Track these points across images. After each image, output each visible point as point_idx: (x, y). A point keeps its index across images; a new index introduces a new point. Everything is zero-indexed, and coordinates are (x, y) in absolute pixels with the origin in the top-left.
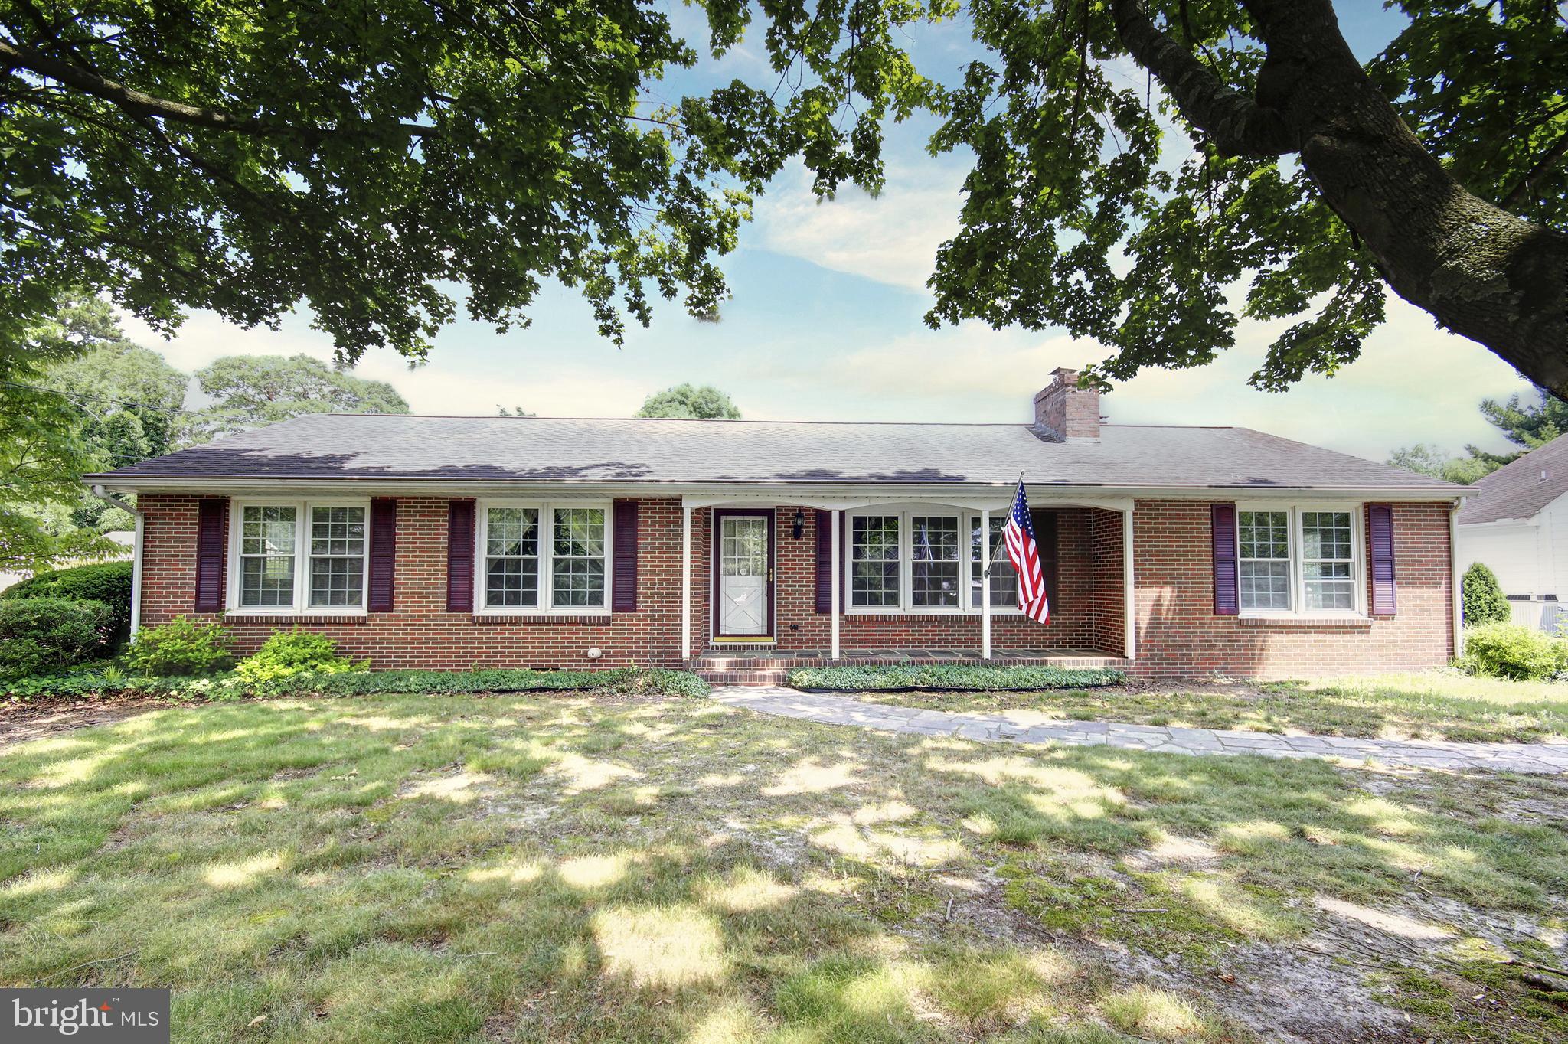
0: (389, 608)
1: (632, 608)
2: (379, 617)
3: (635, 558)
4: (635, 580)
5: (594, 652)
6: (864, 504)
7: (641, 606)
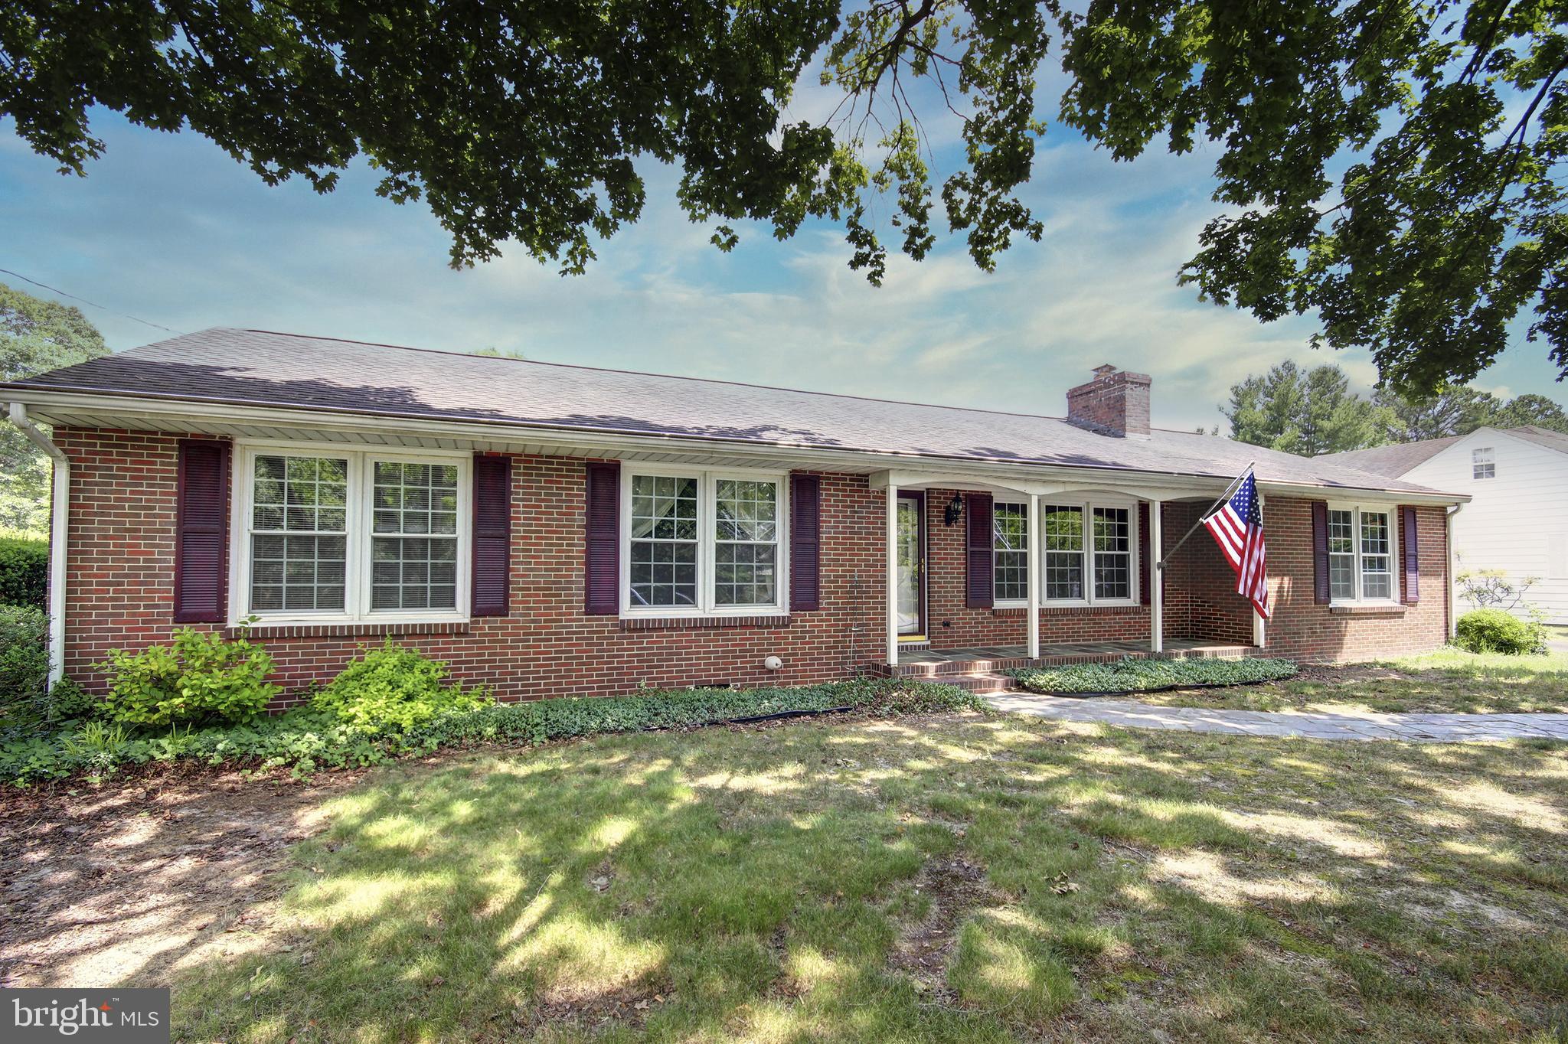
0: (503, 611)
1: (813, 605)
2: (486, 624)
3: (816, 546)
4: (817, 571)
5: (773, 662)
6: (1060, 489)
7: (823, 603)
